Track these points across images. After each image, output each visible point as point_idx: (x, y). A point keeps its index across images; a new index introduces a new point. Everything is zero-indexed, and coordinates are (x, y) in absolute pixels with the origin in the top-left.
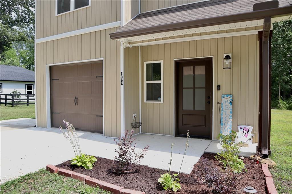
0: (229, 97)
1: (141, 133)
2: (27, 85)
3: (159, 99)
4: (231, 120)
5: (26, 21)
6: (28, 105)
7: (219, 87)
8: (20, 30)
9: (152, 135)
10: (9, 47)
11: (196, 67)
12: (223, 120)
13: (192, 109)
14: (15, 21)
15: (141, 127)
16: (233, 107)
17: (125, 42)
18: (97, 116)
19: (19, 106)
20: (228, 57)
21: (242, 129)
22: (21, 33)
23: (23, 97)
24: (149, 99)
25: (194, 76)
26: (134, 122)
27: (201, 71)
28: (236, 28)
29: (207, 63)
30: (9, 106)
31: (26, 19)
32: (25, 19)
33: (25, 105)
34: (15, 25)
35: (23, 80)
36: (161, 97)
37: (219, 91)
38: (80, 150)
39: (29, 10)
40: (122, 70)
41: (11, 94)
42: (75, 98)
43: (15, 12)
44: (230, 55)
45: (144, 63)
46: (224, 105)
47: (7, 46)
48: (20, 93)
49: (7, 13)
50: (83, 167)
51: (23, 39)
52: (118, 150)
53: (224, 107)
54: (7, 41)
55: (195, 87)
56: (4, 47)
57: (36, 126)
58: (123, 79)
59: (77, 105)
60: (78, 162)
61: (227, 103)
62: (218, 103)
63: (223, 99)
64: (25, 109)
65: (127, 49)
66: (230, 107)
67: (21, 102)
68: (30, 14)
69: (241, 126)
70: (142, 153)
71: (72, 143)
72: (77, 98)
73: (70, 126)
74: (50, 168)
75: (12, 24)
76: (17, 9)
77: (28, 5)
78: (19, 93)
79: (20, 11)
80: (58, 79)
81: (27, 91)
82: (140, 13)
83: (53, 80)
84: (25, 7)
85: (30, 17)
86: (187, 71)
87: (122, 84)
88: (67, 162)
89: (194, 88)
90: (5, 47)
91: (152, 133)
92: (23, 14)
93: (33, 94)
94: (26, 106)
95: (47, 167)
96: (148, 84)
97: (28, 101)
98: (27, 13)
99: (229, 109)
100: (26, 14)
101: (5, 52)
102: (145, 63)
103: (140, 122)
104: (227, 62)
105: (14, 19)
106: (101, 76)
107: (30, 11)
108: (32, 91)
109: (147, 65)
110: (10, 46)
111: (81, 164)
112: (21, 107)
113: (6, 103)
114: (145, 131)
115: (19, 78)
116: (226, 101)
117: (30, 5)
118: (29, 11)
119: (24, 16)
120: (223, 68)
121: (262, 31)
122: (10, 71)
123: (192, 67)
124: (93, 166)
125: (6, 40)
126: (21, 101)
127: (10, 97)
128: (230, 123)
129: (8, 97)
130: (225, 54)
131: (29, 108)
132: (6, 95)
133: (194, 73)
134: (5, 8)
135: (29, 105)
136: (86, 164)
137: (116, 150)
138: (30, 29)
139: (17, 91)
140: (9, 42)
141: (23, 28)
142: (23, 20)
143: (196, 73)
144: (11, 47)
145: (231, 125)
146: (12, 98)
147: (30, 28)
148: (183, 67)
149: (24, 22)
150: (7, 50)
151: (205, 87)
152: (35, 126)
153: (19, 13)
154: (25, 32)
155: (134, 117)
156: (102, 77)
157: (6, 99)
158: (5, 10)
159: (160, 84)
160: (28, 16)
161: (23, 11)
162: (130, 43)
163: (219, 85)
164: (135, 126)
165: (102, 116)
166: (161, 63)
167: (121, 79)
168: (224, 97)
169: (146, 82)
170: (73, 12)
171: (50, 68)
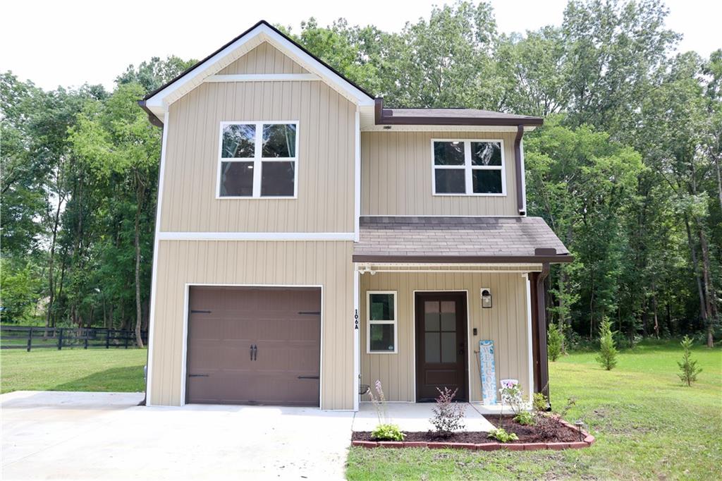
0: (489, 343)
3: (391, 348)
4: (494, 373)
7: (475, 331)
11: (443, 303)
12: (484, 374)
13: (438, 361)
16: (494, 357)
18: (300, 378)
20: (485, 293)
21: (506, 384)
25: (440, 315)
27: (449, 308)
29: (459, 299)
36: (394, 345)
37: (476, 336)
40: (357, 305)
42: (252, 348)
44: (488, 290)
45: (365, 293)
46: (483, 355)
53: (484, 357)
55: (442, 330)
57: (148, 404)
59: (255, 359)
62: (475, 352)
63: (481, 347)
66: (492, 356)
69: (504, 380)
72: (256, 348)
80: (209, 312)
83: (194, 312)
86: (431, 308)
87: (357, 327)
89: (440, 332)
96: (372, 325)
99: (491, 359)
102: (369, 293)
104: (487, 299)
109: (372, 296)
116: (485, 350)
120: (483, 307)
121: (540, 273)
123: (438, 303)
128: (493, 377)
130: (482, 288)
133: (440, 311)
143: (443, 311)
148: (424, 302)
151: (455, 330)
152: (142, 405)
159: (393, 325)
163: (475, 328)
166: (393, 295)
167: (355, 320)
168: (482, 344)
169: (369, 322)
170: (259, 200)
171: (192, 290)
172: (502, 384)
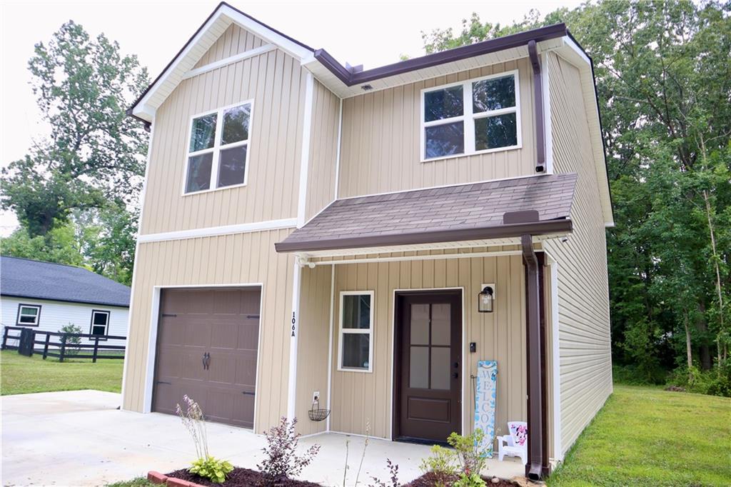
0: (491, 365)
1: (328, 431)
2: (94, 312)
3: (365, 365)
4: (494, 411)
5: (109, 164)
6: (94, 361)
7: (473, 348)
8: (94, 184)
9: (349, 436)
10: (64, 219)
11: (435, 306)
12: (479, 410)
13: (426, 386)
14: (85, 164)
15: (330, 417)
17: (303, 259)
18: (244, 393)
19: (73, 362)
20: (488, 291)
21: (516, 429)
22: (94, 192)
23: (84, 341)
24: (345, 364)
25: (430, 323)
26: (316, 408)
27: (442, 313)
28: (487, 246)
29: (453, 299)
30: (53, 361)
31: (111, 159)
32: (108, 159)
33: (89, 360)
34: (85, 172)
35: (88, 300)
36: (368, 362)
37: (474, 354)
38: (206, 448)
39: (119, 140)
40: (295, 306)
41: (61, 331)
42: (205, 355)
43: (89, 144)
44: (492, 286)
45: (339, 294)
46: (481, 381)
47: (59, 219)
48: (81, 330)
49: (71, 147)
50: (209, 479)
51: (98, 203)
52: (268, 449)
53: (482, 386)
54: (61, 206)
55: (432, 344)
56: (53, 220)
57: (121, 408)
58: (296, 325)
59: (208, 368)
60: (202, 469)
61: (487, 376)
62: (472, 377)
63: (480, 369)
64: (89, 370)
65: (305, 270)
66: (493, 384)
67: (80, 354)
68: (121, 149)
69: (513, 423)
70: (307, 457)
71: (195, 435)
72: (208, 355)
73: (194, 406)
74: (154, 477)
75: (78, 170)
76: (94, 139)
77: (118, 131)
78: (77, 330)
79: (101, 142)
80: (176, 316)
81: (94, 327)
82: (336, 199)
83: (164, 315)
84: (112, 135)
85: (119, 155)
86: (418, 314)
87: (293, 335)
88: (182, 471)
89: (430, 346)
90: (55, 219)
91: (350, 432)
92: (106, 149)
93: (105, 334)
94: (90, 362)
95: (149, 476)
96: (345, 335)
97: (95, 351)
98: (113, 147)
99: (491, 388)
100: (112, 149)
101: (55, 230)
102: (342, 294)
103: (328, 409)
104: (486, 299)
105: (85, 160)
106: (256, 315)
107: (121, 143)
108: (104, 327)
109: (346, 297)
110: (66, 218)
111: (207, 473)
112: (79, 364)
113: (45, 354)
114: (336, 428)
115: (80, 296)
116: (486, 373)
117: (123, 129)
118: (118, 143)
119: (107, 152)
120: (479, 311)
122: (62, 278)
123: (427, 306)
124: (226, 479)
125: (59, 205)
126: (79, 350)
127: (56, 339)
128: (491, 416)
129: (53, 339)
130: (484, 283)
131: (97, 368)
132: (49, 334)
133: (430, 317)
134: (71, 137)
135: (97, 360)
136: (214, 474)
137: (265, 449)
138: (116, 183)
139: (73, 326)
140: (66, 210)
141: (101, 179)
142: (103, 162)
143: (434, 317)
144: (68, 221)
145: (494, 419)
146: (60, 342)
147: (117, 180)
148: (410, 306)
149: (105, 166)
150: (58, 226)
151: (449, 344)
152: (119, 408)
153: (97, 146)
154: (104, 188)
155: (316, 398)
156: (259, 317)
157: (47, 343)
158: (69, 140)
159: (368, 335)
160: (115, 155)
161: (105, 143)
162: (311, 260)
163: (473, 342)
164: (317, 417)
165: (254, 394)
166: (369, 296)
167: (292, 325)
168: (481, 366)
169: (342, 331)
170: (215, 191)
171: (163, 292)
172: (510, 427)
